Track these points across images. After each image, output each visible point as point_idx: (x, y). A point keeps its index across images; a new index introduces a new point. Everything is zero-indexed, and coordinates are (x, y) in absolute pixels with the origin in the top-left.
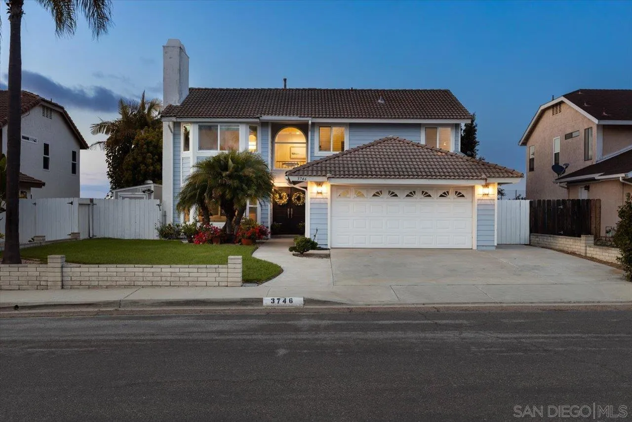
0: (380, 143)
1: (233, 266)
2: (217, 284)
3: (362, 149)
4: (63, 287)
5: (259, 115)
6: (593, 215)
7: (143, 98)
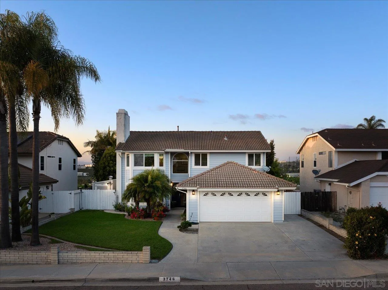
0: (225, 165)
1: (145, 253)
2: (137, 262)
3: (215, 169)
4: (59, 263)
5: (164, 149)
6: (333, 199)
7: (109, 129)
